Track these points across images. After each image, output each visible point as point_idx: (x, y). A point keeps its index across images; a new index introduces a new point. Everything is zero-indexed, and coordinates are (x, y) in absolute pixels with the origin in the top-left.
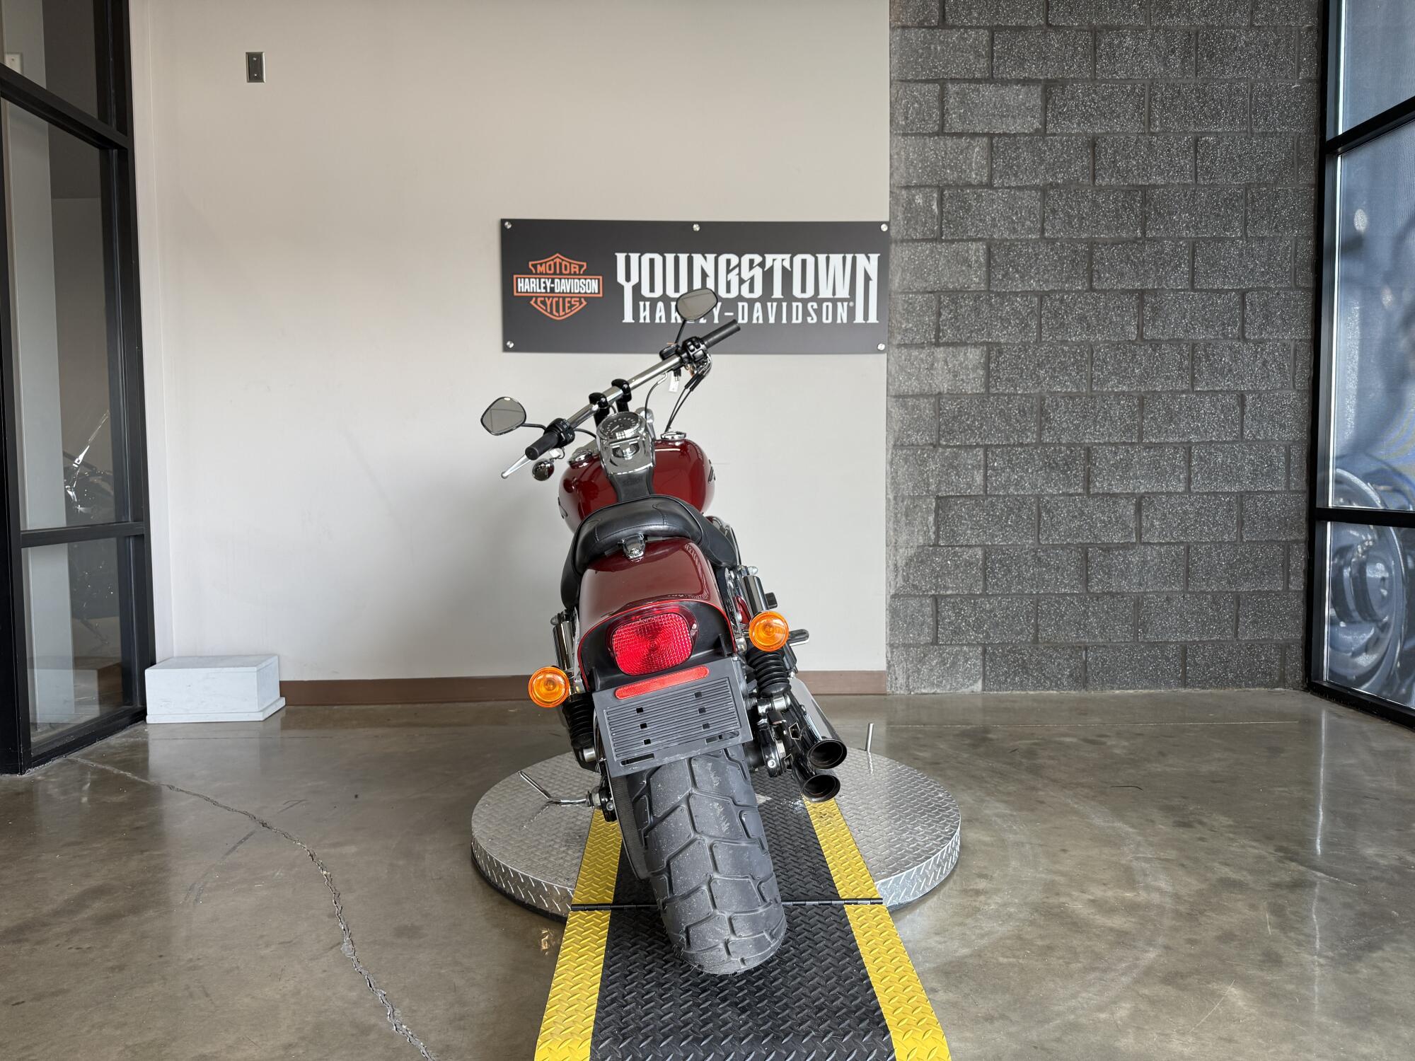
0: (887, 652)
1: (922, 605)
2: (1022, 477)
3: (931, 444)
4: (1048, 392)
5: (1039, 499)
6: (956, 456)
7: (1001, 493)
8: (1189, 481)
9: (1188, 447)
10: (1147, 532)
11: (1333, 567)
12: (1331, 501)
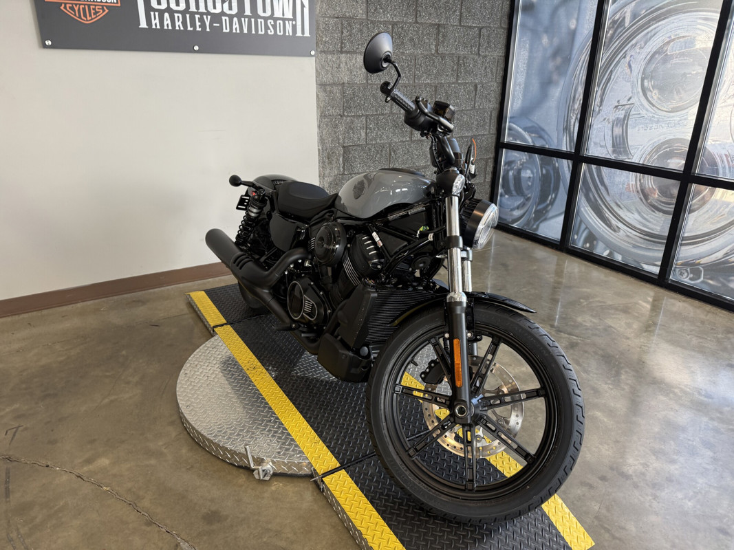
2: (383, 133)
3: (340, 115)
5: (390, 145)
6: (352, 122)
7: (373, 142)
11: (504, 170)
12: (506, 139)
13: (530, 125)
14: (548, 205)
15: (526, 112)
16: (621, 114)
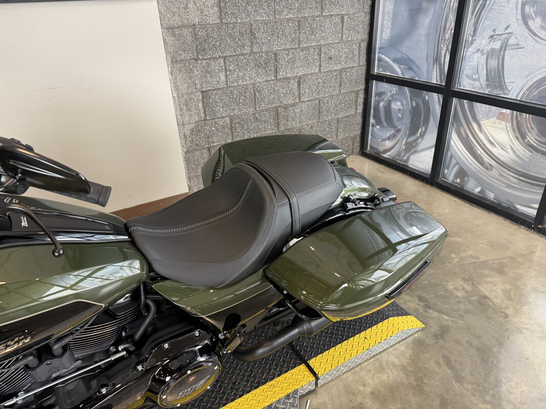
0: (187, 182)
1: (202, 154)
2: (245, 74)
3: (194, 59)
4: (254, 20)
5: (254, 86)
6: (209, 65)
7: (235, 85)
8: (320, 65)
9: (320, 48)
10: (303, 96)
11: (375, 100)
12: (376, 71)
13: (399, 56)
14: (418, 138)
15: (395, 42)
16: (497, 45)
